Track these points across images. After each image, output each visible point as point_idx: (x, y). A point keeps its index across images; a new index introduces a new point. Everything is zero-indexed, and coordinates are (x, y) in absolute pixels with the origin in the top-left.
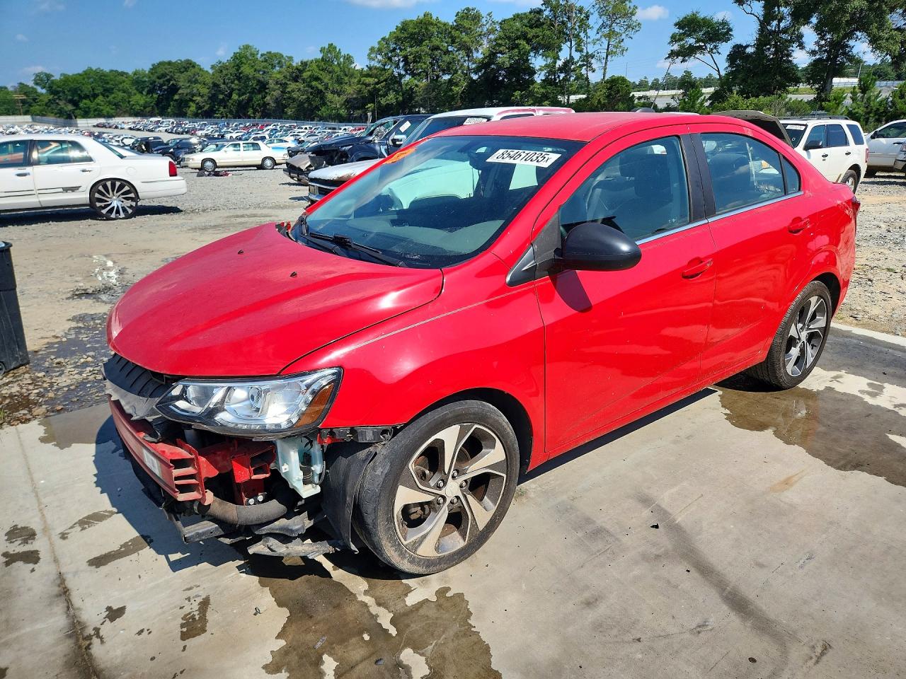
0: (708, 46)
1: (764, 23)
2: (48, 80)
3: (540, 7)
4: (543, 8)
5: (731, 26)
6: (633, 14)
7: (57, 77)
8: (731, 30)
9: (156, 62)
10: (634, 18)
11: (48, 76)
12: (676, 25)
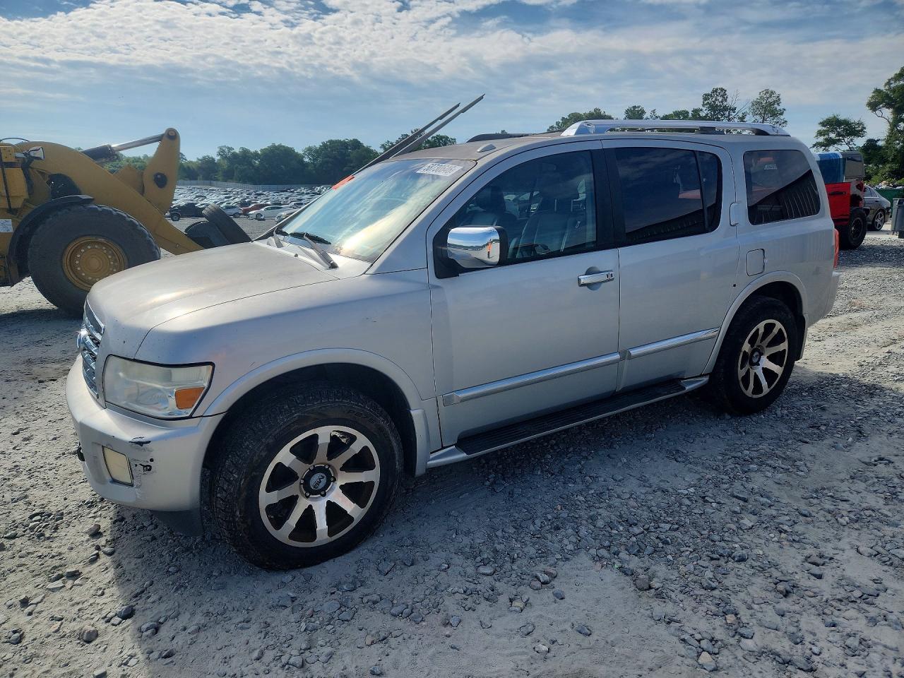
0: (846, 139)
1: (894, 125)
2: (229, 152)
3: (701, 107)
4: (704, 109)
5: (865, 126)
6: (782, 114)
7: (237, 150)
8: (865, 128)
9: (326, 140)
10: (782, 117)
11: (230, 149)
12: (821, 123)
